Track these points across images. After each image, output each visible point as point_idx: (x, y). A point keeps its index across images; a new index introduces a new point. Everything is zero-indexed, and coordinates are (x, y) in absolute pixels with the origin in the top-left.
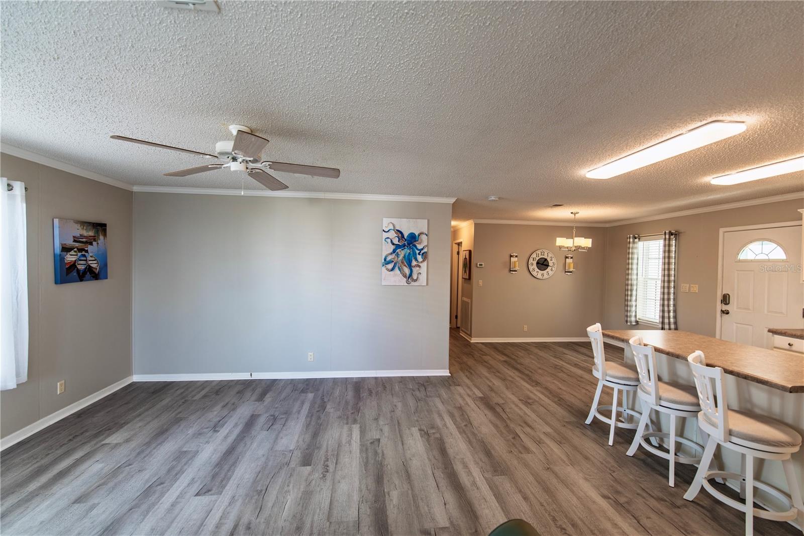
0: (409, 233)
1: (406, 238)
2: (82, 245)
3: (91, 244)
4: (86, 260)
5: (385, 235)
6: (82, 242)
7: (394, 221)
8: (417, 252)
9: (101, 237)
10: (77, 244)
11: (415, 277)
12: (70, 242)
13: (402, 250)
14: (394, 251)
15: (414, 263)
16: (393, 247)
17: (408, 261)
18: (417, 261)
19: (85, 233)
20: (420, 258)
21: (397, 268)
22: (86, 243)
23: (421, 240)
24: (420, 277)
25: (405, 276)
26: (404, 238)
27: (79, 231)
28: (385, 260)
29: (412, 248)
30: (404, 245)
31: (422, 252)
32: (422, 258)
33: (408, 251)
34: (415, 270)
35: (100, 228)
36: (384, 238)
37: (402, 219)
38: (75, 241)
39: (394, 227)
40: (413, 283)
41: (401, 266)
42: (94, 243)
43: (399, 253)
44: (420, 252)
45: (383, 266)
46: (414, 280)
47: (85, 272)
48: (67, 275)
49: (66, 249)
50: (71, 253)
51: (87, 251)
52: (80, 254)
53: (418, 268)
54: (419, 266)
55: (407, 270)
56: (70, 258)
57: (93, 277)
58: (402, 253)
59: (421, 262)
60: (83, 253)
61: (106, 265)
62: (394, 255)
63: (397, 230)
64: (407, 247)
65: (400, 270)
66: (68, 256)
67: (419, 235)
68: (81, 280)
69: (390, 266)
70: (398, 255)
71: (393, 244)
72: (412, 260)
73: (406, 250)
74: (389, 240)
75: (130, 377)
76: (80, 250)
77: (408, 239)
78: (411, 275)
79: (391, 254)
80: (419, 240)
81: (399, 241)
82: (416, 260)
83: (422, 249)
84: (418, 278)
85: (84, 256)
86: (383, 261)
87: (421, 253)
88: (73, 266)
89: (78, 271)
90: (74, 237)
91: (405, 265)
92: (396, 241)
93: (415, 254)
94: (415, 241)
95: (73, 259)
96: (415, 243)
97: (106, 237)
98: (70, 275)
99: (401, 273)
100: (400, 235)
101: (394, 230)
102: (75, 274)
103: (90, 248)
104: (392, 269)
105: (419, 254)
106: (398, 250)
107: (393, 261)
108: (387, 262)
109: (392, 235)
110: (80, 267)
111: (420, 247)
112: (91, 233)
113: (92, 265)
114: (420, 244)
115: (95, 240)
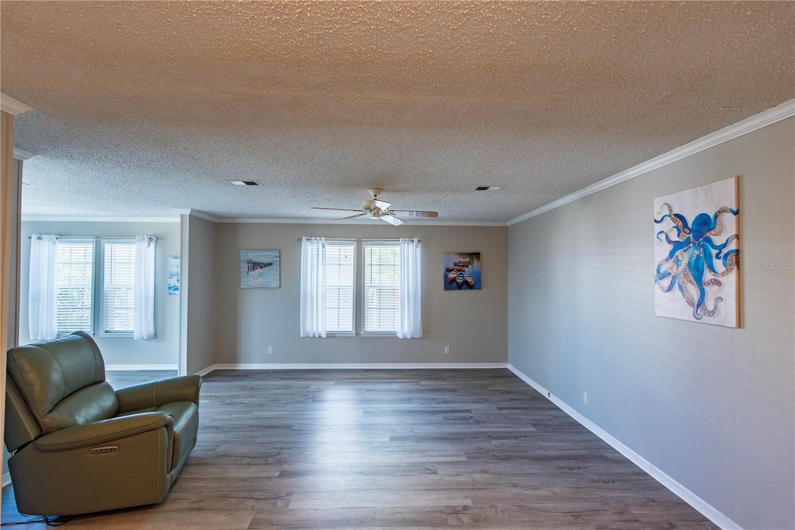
0: (696, 215)
1: (690, 226)
2: (460, 267)
3: (467, 266)
4: (463, 277)
5: (658, 227)
6: (460, 266)
7: (671, 199)
8: (714, 252)
9: (476, 262)
10: (456, 267)
11: (710, 304)
12: (451, 266)
13: (684, 251)
14: (672, 254)
15: (708, 276)
16: (670, 247)
17: (696, 271)
18: (714, 271)
19: (462, 260)
20: (719, 264)
21: (676, 286)
22: (463, 266)
23: (722, 226)
24: (721, 305)
25: (691, 303)
26: (687, 227)
27: (458, 259)
28: (658, 271)
29: (703, 246)
30: (688, 242)
31: (725, 251)
32: (725, 265)
33: (696, 252)
34: (711, 291)
35: (477, 255)
36: (657, 231)
37: (683, 192)
38: (455, 265)
39: (671, 210)
40: (706, 319)
41: (683, 283)
42: (470, 266)
43: (681, 258)
44: (720, 252)
45: (656, 282)
46: (709, 312)
47: (462, 284)
48: (449, 285)
49: (449, 270)
50: (452, 272)
51: (464, 271)
52: (458, 273)
53: (716, 287)
54: (718, 283)
55: (694, 292)
56: (452, 275)
57: (469, 287)
58: (685, 257)
59: (722, 274)
60: (461, 272)
61: (480, 280)
62: (671, 261)
63: (675, 215)
64: (694, 244)
65: (682, 291)
66: (450, 274)
67: (716, 216)
68: (460, 289)
69: (666, 282)
70: (677, 262)
71: (670, 242)
72: (703, 271)
73: (691, 250)
74: (663, 236)
75: (505, 364)
76: (458, 271)
77: (695, 228)
78: (701, 303)
79: (667, 260)
80: (717, 226)
81: (678, 236)
82: (712, 269)
83: (724, 245)
84: (716, 308)
85: (462, 274)
86: (656, 273)
87: (722, 255)
88: (454, 280)
89: (457, 283)
90: (454, 263)
91: (690, 281)
92: (674, 237)
93: (708, 257)
94: (710, 230)
95: (454, 276)
96: (708, 234)
97: (480, 261)
98: (451, 285)
99: (684, 296)
100: (680, 223)
101: (670, 216)
102: (455, 285)
103: (466, 269)
104: (669, 289)
105: (718, 257)
106: (678, 253)
107: (670, 274)
108: (662, 276)
109: (668, 225)
110: (458, 281)
111: (718, 241)
112: (467, 260)
113: (468, 280)
114: (719, 234)
115: (470, 264)
